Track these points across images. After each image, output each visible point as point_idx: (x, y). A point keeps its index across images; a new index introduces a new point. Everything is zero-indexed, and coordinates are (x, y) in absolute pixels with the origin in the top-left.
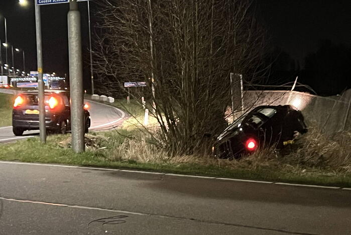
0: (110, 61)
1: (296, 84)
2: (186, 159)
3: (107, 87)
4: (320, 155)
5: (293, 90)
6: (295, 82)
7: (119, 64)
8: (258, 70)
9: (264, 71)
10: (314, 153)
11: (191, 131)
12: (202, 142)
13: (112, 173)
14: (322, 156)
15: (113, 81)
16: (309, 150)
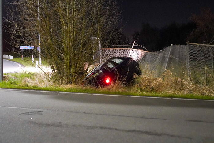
0: (18, 26)
1: (135, 44)
2: (69, 86)
3: (16, 42)
4: (151, 86)
5: (133, 48)
6: (134, 43)
7: (24, 28)
8: (114, 32)
9: (117, 33)
10: (147, 85)
11: (70, 70)
12: (77, 78)
13: (25, 92)
14: (152, 87)
15: (20, 39)
16: (144, 84)
